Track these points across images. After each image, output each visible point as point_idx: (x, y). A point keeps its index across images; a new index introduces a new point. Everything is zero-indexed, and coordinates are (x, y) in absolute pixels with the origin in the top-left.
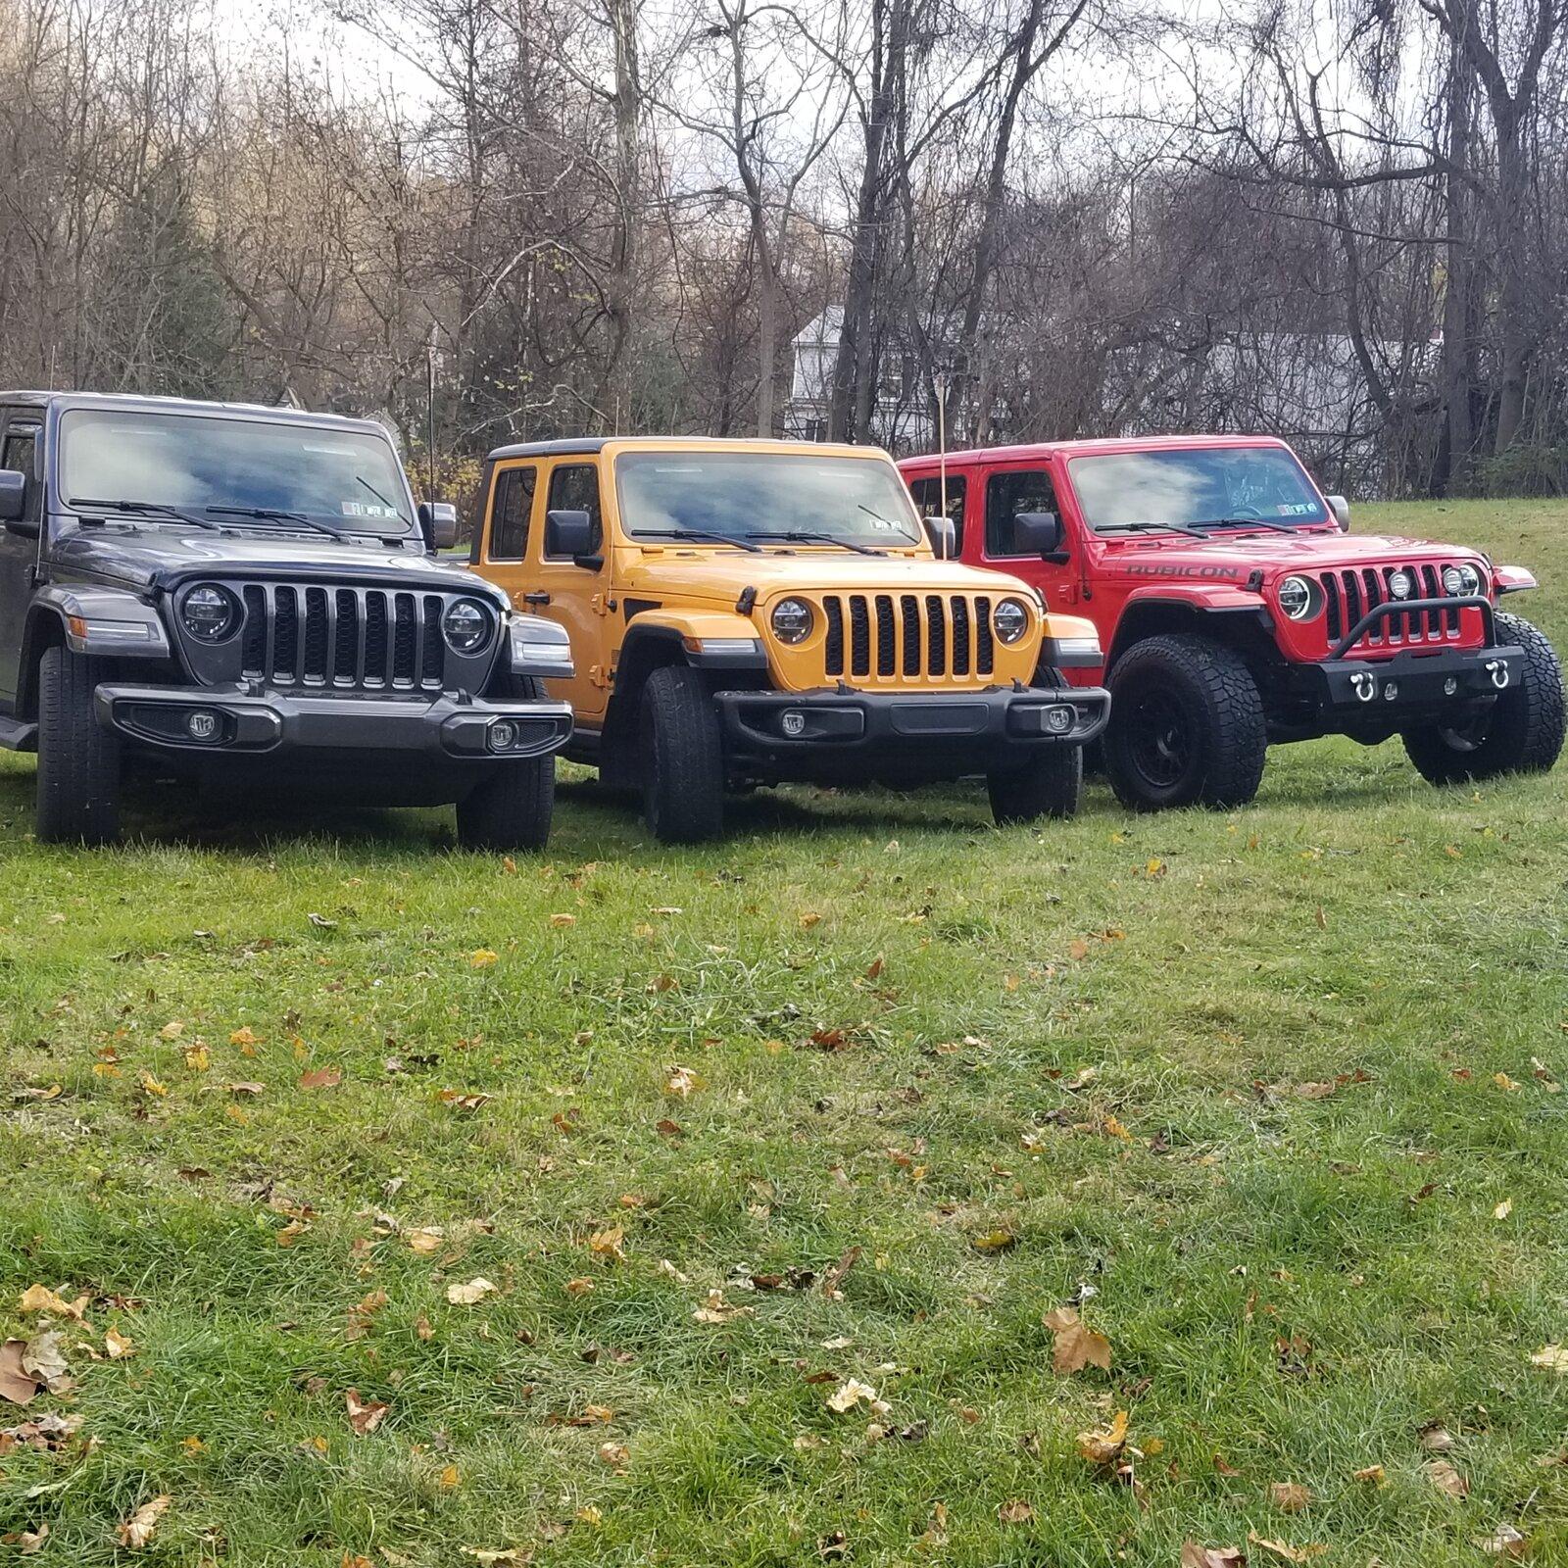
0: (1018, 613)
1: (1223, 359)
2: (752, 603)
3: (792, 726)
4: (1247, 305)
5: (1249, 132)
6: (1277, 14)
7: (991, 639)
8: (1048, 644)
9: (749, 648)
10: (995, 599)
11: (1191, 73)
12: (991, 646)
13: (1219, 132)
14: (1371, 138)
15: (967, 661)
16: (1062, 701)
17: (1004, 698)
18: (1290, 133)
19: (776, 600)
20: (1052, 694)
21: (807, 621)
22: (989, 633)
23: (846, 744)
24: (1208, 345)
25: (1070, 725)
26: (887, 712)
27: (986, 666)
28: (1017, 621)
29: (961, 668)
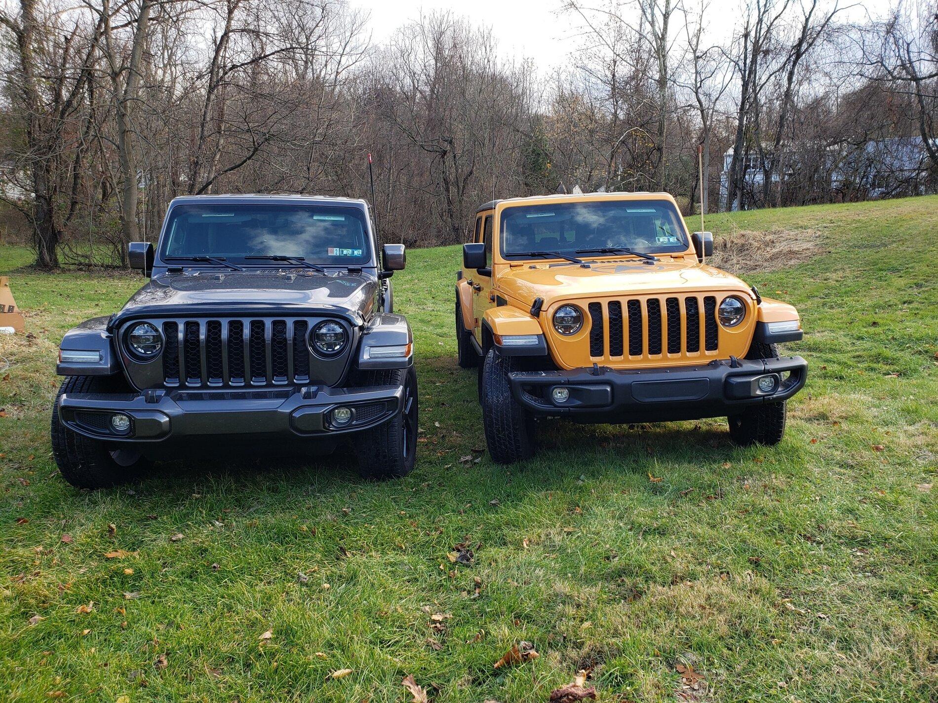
0: (738, 305)
1: (870, 147)
2: (539, 309)
3: (560, 395)
4: (881, 127)
5: (884, 63)
6: (896, 18)
7: (716, 326)
8: (760, 326)
9: (534, 341)
10: (719, 298)
11: (861, 44)
12: (716, 331)
13: (872, 64)
14: (932, 61)
15: (698, 342)
16: (768, 372)
17: (721, 373)
18: (899, 63)
19: (556, 306)
20: (761, 367)
21: (579, 319)
22: (715, 322)
23: (600, 409)
24: (865, 141)
25: (775, 389)
26: (629, 387)
27: (712, 345)
28: (737, 311)
29: (693, 347)
